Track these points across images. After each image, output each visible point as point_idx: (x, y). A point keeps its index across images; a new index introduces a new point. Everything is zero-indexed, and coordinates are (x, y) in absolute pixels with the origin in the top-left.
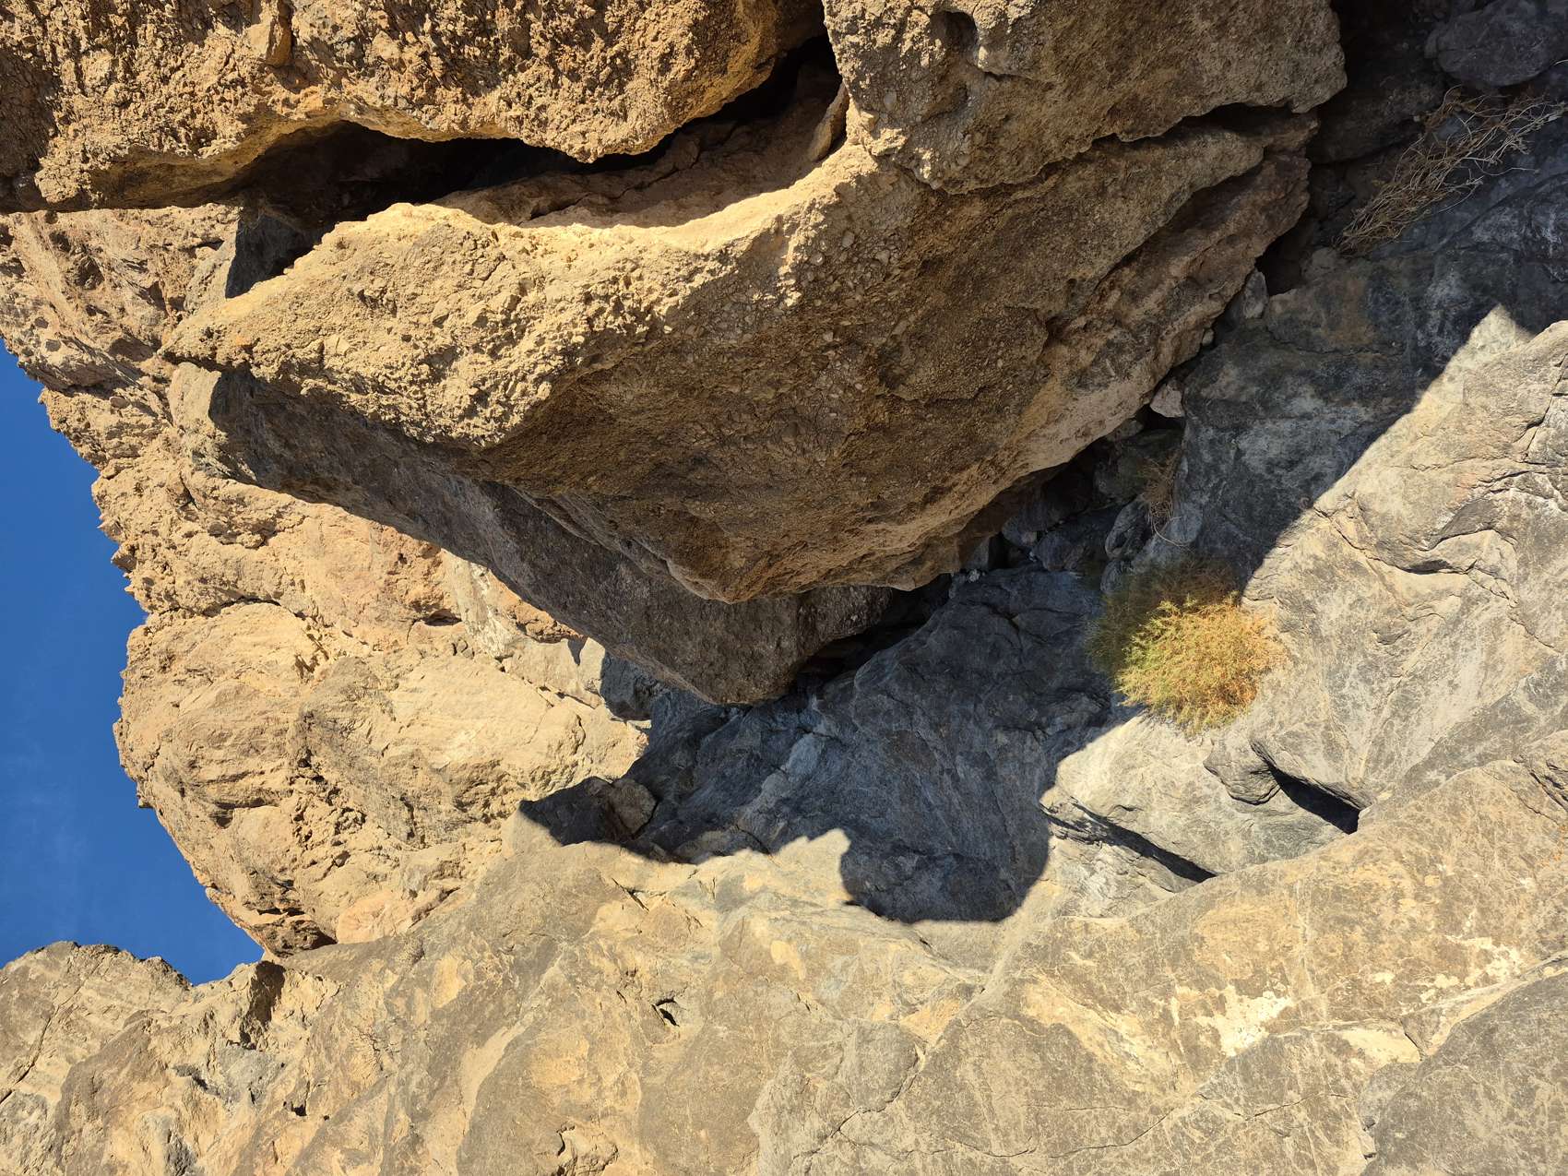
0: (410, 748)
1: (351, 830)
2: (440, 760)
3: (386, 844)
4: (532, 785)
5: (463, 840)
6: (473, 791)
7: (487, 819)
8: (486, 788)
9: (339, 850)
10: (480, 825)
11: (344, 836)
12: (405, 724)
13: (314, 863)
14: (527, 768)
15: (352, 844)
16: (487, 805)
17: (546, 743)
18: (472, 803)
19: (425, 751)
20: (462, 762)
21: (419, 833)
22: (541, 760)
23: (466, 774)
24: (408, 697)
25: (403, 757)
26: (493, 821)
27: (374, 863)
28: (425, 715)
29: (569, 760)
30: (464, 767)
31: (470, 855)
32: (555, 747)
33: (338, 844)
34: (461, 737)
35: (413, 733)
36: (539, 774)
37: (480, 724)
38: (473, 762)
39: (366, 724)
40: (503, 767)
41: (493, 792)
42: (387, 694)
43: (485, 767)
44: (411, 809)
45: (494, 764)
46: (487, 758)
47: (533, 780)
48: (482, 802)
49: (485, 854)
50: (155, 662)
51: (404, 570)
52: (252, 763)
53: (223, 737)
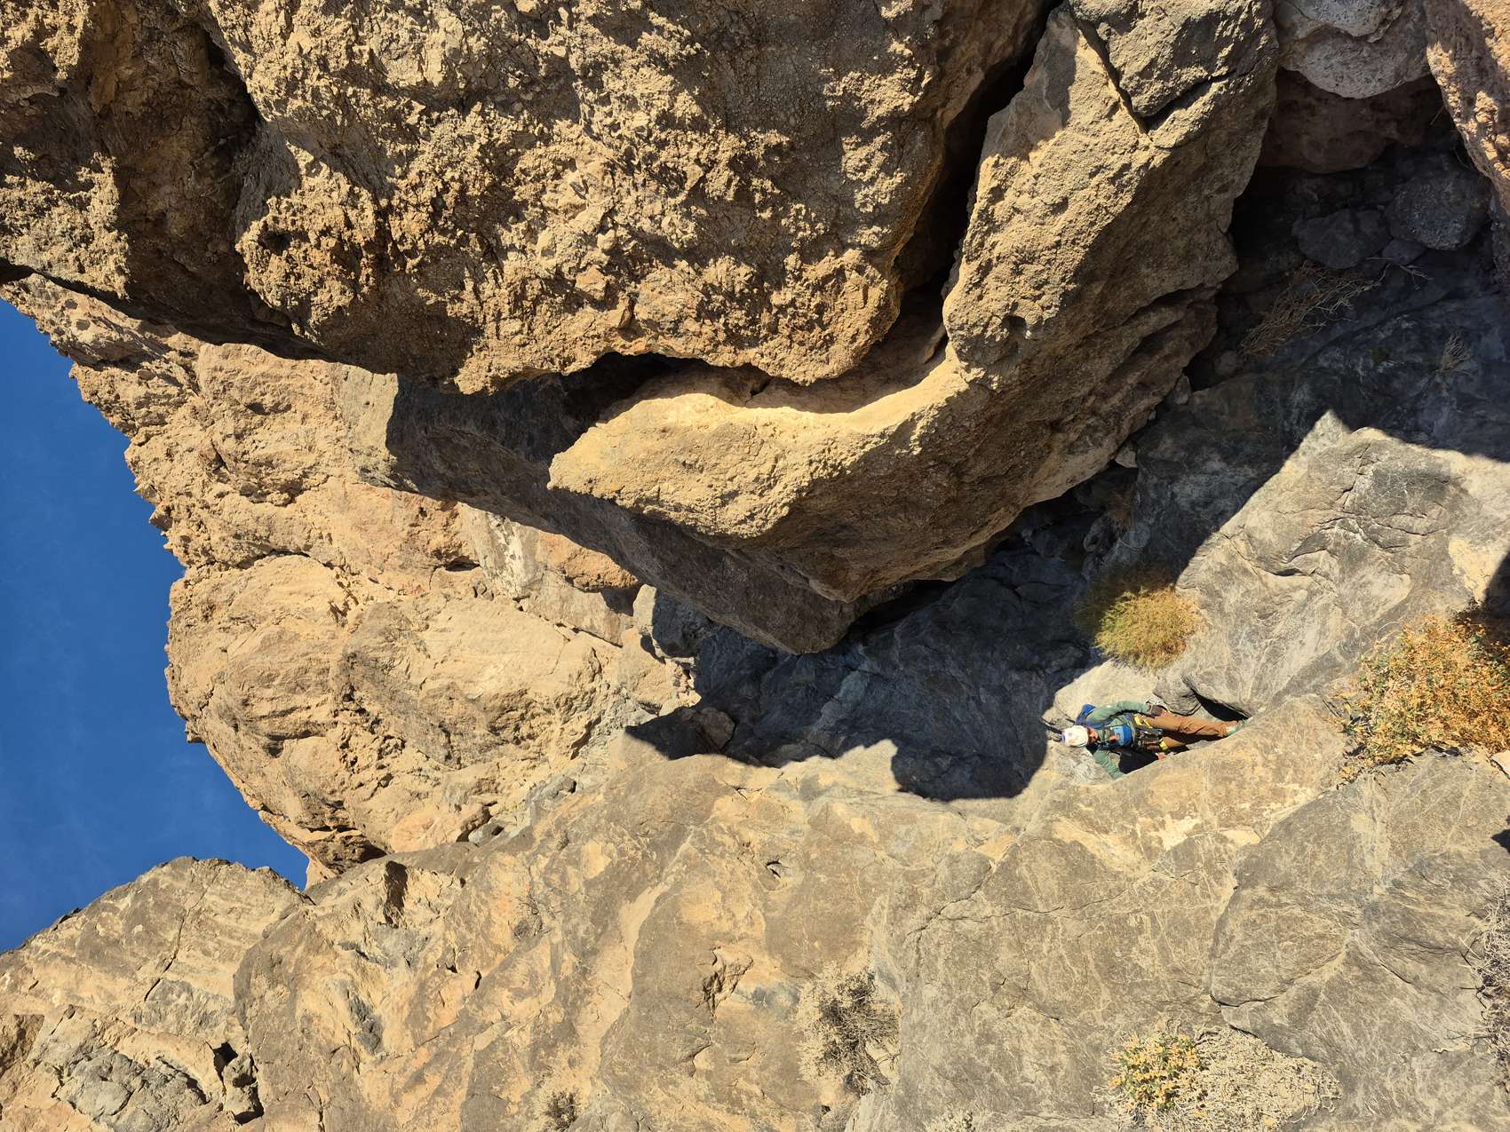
0: (446, 682)
1: (393, 754)
2: (474, 691)
3: (426, 766)
4: (557, 711)
5: (497, 760)
6: (505, 717)
7: (517, 741)
8: (516, 714)
9: (383, 773)
10: (511, 746)
11: (386, 761)
12: (439, 661)
13: (361, 785)
14: (552, 696)
15: (392, 770)
16: (517, 728)
17: (567, 674)
18: (504, 727)
19: (460, 684)
20: (494, 693)
21: (456, 755)
22: (564, 689)
23: (498, 703)
24: (439, 636)
25: (440, 689)
26: (523, 743)
27: (416, 782)
28: (456, 652)
29: (588, 687)
30: (496, 696)
31: (504, 773)
32: (575, 676)
33: (382, 767)
34: (491, 671)
35: (449, 668)
36: (563, 700)
37: (506, 658)
38: (504, 692)
39: (404, 662)
40: (530, 695)
41: (522, 718)
42: (419, 634)
43: (515, 696)
44: (448, 735)
45: (523, 693)
46: (516, 688)
47: (558, 705)
48: (513, 727)
49: (518, 771)
50: (197, 612)
51: (424, 523)
52: (299, 700)
53: (271, 678)
